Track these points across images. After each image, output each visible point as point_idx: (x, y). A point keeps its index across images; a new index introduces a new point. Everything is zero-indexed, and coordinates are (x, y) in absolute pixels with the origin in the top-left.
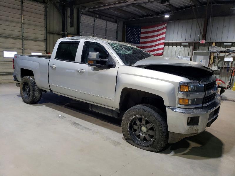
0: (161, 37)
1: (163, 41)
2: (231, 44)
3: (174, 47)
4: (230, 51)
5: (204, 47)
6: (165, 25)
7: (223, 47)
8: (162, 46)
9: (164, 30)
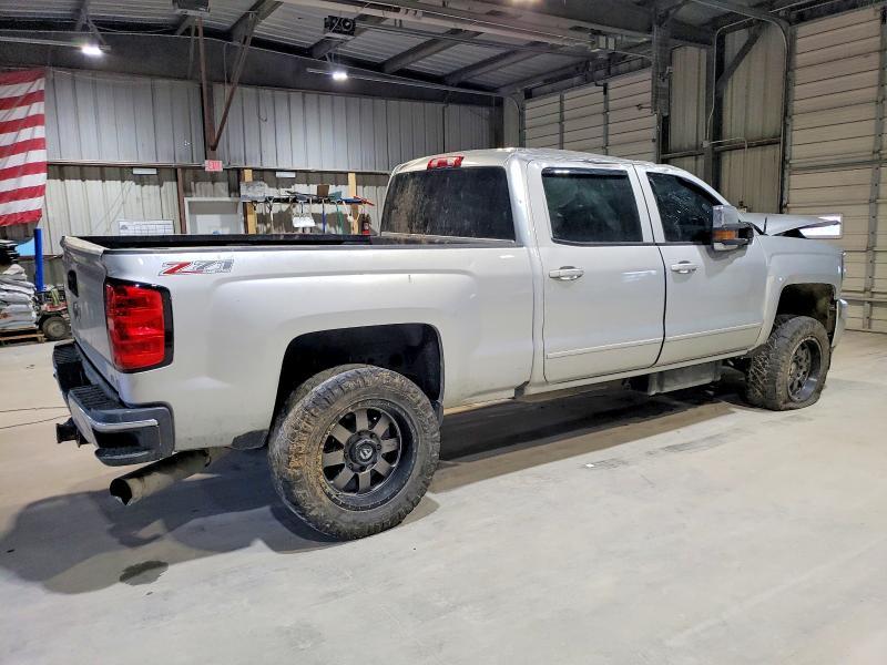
0: (25, 135)
1: (37, 156)
2: (293, 175)
3: (94, 185)
4: (302, 198)
5: (213, 183)
6: (39, 85)
7: (270, 186)
8: (39, 179)
9: (35, 105)
